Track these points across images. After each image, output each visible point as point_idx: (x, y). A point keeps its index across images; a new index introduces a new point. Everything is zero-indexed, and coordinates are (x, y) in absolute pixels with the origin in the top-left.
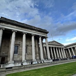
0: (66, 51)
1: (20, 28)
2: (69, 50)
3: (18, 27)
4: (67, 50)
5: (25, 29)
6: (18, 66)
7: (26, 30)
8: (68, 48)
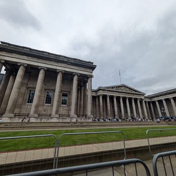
0: (152, 106)
1: (35, 60)
2: (157, 103)
3: (30, 58)
4: (154, 103)
5: (44, 61)
6: (18, 122)
7: (47, 62)
8: (156, 99)
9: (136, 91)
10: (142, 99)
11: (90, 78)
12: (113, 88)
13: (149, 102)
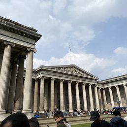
9: (88, 75)
10: (94, 85)
11: (31, 52)
12: (60, 68)
13: (102, 90)
